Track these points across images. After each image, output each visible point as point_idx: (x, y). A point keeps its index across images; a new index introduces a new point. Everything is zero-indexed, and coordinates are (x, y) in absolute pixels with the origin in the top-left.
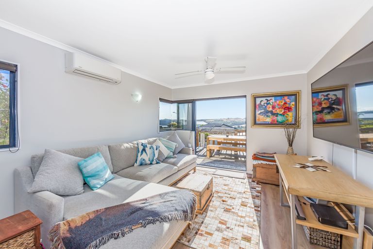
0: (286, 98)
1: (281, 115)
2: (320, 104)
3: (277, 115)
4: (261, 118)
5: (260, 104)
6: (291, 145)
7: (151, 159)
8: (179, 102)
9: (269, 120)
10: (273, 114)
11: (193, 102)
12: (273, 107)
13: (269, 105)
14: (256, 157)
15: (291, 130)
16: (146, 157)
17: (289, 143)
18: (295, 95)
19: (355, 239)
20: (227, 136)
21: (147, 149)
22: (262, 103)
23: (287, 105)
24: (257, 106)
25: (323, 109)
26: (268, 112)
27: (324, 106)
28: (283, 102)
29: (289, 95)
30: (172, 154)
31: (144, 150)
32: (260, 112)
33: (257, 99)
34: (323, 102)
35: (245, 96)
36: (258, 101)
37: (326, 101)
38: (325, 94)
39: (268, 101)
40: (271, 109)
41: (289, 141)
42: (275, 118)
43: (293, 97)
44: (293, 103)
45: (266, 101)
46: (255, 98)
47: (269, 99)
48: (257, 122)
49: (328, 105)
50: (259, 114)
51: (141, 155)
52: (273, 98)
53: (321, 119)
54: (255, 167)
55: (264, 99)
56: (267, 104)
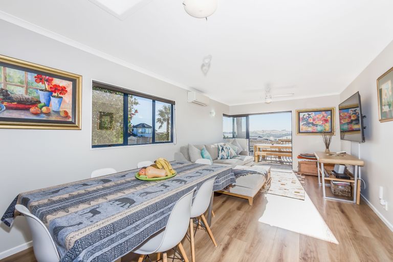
0: (323, 113)
1: (320, 125)
2: (350, 117)
3: (316, 125)
4: (304, 128)
5: (303, 117)
6: (327, 147)
7: (227, 155)
8: (234, 116)
9: (310, 129)
10: (313, 125)
11: (247, 116)
12: (314, 120)
13: (310, 118)
14: (300, 157)
15: (328, 137)
16: (224, 154)
17: (326, 146)
18: (331, 111)
19: (354, 183)
20: (273, 144)
21: (224, 149)
22: (305, 117)
23: (325, 118)
24: (301, 119)
25: (352, 121)
26: (309, 123)
27: (353, 118)
28: (322, 116)
29: (326, 111)
30: (236, 154)
31: (223, 149)
32: (303, 123)
33: (300, 114)
34: (352, 116)
35: (291, 111)
36: (301, 115)
37: (354, 115)
38: (353, 109)
39: (309, 115)
40: (312, 121)
41: (326, 144)
42: (315, 128)
43: (330, 112)
44: (330, 116)
45: (308, 115)
46: (299, 113)
47: (310, 113)
48: (301, 131)
49: (356, 118)
50: (303, 125)
51: (222, 152)
52: (313, 113)
53: (351, 128)
54: (300, 164)
55: (306, 114)
56: (309, 117)
